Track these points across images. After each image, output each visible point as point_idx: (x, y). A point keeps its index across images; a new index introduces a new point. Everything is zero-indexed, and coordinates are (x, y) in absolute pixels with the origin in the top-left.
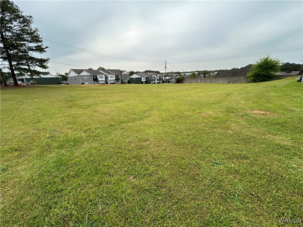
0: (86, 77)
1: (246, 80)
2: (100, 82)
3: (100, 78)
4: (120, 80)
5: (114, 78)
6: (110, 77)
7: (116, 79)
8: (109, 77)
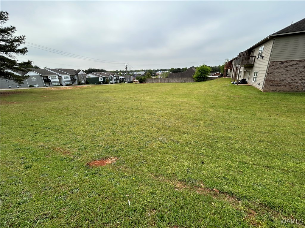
0: (34, 78)
1: (193, 80)
2: (53, 84)
3: (52, 79)
4: (77, 80)
5: (69, 79)
6: (65, 78)
7: (71, 80)
8: (63, 78)
